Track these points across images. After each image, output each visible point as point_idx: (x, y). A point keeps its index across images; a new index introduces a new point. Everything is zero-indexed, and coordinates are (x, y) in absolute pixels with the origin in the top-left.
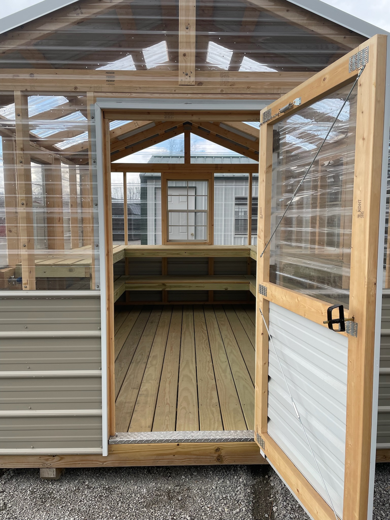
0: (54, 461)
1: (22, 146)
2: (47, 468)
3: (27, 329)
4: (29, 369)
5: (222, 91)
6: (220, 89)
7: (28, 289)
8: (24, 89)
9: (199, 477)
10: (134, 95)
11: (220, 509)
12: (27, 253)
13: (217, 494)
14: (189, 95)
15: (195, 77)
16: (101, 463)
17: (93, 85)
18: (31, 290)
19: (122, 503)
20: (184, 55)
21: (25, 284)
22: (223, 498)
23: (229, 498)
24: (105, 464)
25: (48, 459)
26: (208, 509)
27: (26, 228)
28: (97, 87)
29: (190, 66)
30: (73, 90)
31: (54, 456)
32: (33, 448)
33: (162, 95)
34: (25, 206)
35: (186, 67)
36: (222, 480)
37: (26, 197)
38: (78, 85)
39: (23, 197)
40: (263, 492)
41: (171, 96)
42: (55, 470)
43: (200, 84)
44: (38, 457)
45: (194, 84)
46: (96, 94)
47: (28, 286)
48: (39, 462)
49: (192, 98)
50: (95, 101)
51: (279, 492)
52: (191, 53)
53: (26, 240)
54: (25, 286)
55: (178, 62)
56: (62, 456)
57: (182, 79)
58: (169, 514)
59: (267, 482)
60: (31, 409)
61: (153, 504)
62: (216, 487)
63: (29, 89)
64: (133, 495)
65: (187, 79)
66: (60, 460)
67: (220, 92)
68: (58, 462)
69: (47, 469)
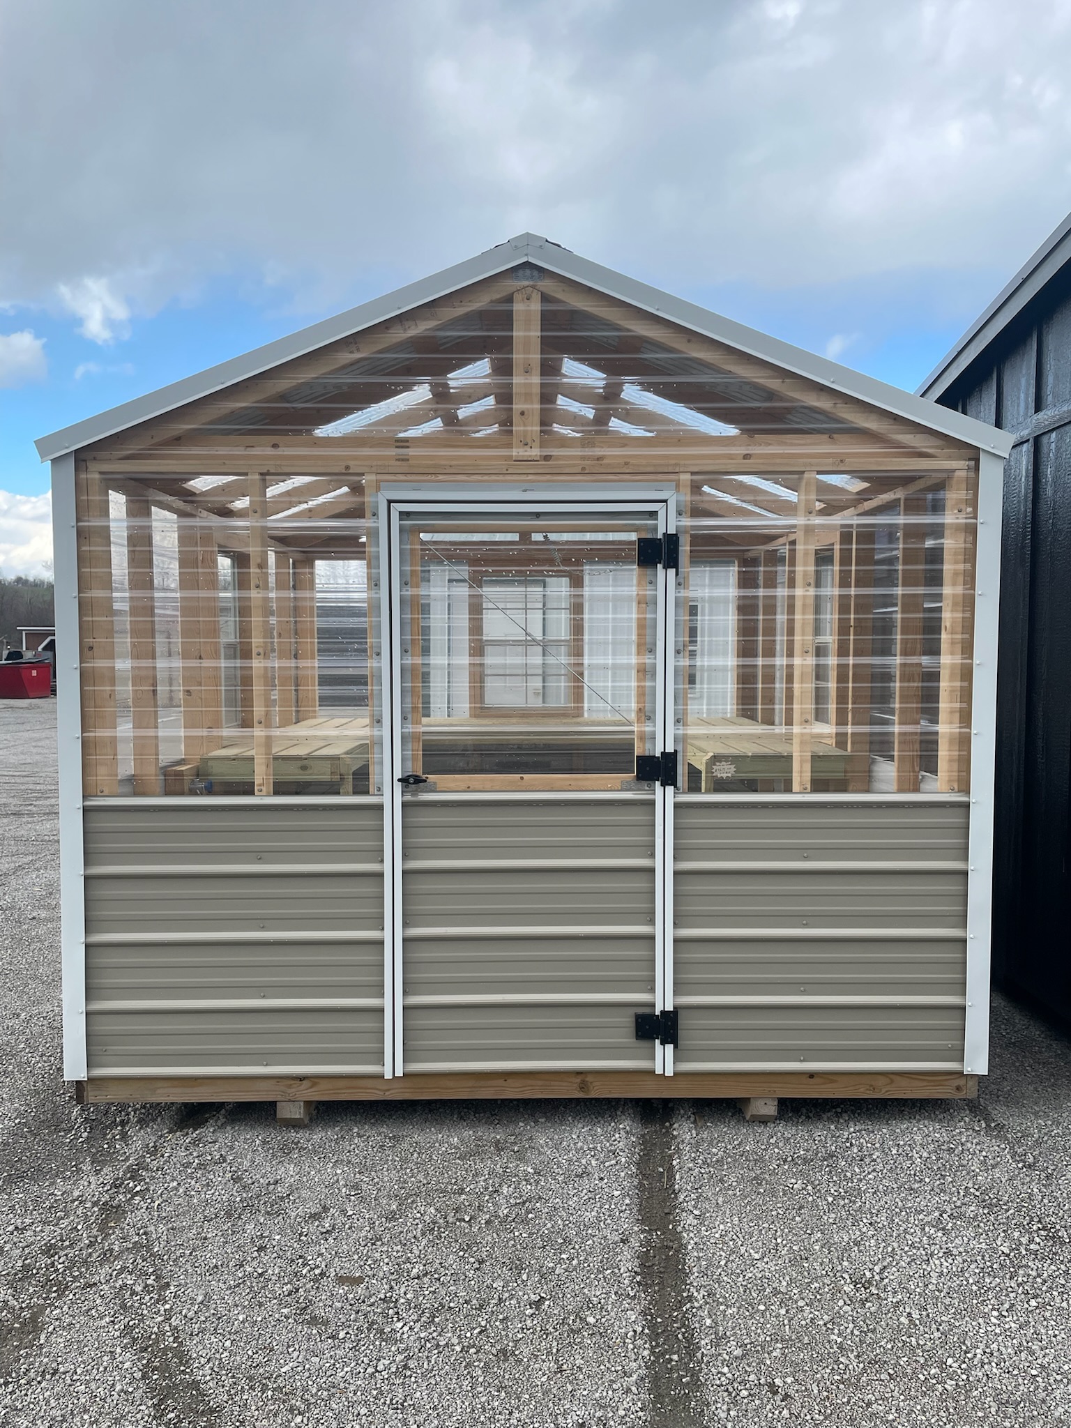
0: (302, 1087)
1: (259, 561)
2: (290, 1101)
3: (260, 860)
4: (263, 928)
5: (583, 469)
6: (581, 467)
7: (264, 793)
8: (265, 471)
9: (549, 1125)
10: (441, 477)
11: (584, 1161)
12: (263, 734)
13: (580, 1144)
14: (530, 477)
15: (540, 447)
16: (382, 1093)
17: (375, 463)
18: (268, 795)
19: (419, 1154)
20: (522, 413)
21: (260, 785)
22: (589, 1149)
23: (599, 1148)
24: (387, 1093)
25: (291, 1085)
26: (564, 1161)
27: (263, 692)
28: (380, 466)
29: (532, 431)
30: (344, 471)
31: (301, 1078)
32: (266, 1065)
33: (486, 478)
34: (262, 656)
35: (525, 432)
36: (590, 1127)
37: (264, 642)
38: (351, 463)
39: (260, 642)
40: (658, 1144)
41: (501, 478)
42: (302, 1104)
43: (547, 458)
44: (273, 1082)
45: (538, 459)
46: (381, 477)
47: (264, 789)
48: (276, 1091)
49: (534, 481)
50: (378, 489)
51: (686, 1141)
52: (533, 409)
53: (263, 713)
54: (259, 788)
55: (511, 425)
56: (314, 1079)
57: (518, 452)
58: (498, 1166)
59: (667, 1132)
60: (264, 997)
61: (471, 1156)
62: (578, 1137)
63: (272, 471)
64: (437, 1145)
65: (526, 451)
66: (311, 1087)
67: (580, 471)
68: (309, 1091)
69: (289, 1103)
